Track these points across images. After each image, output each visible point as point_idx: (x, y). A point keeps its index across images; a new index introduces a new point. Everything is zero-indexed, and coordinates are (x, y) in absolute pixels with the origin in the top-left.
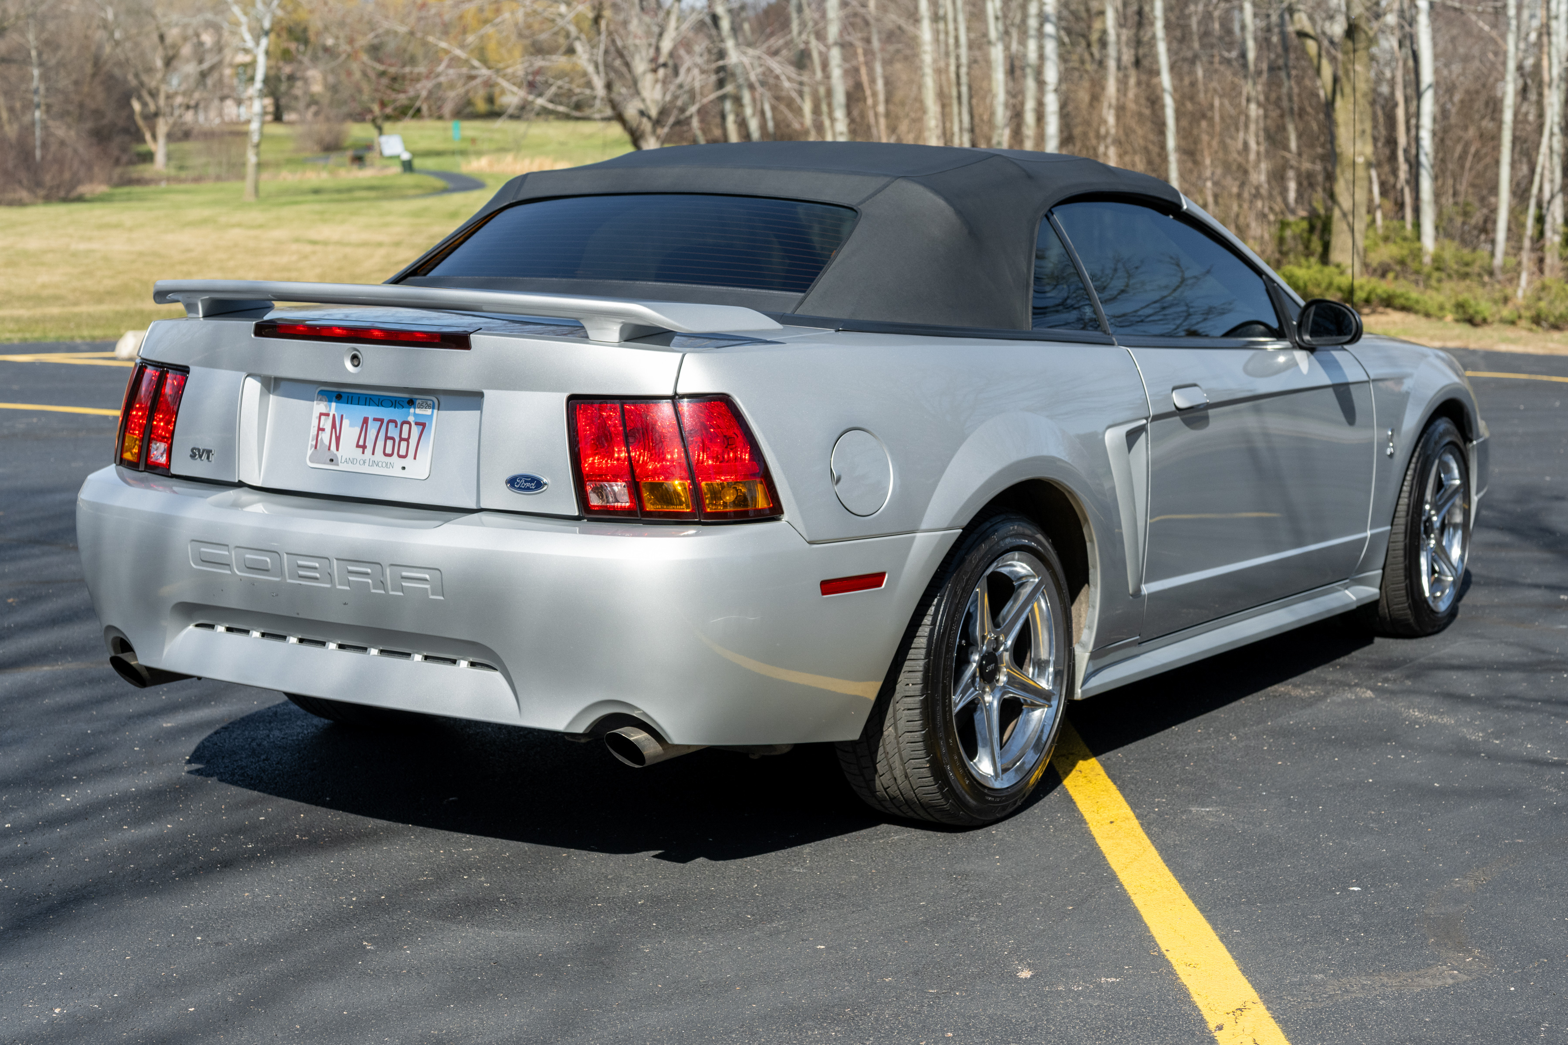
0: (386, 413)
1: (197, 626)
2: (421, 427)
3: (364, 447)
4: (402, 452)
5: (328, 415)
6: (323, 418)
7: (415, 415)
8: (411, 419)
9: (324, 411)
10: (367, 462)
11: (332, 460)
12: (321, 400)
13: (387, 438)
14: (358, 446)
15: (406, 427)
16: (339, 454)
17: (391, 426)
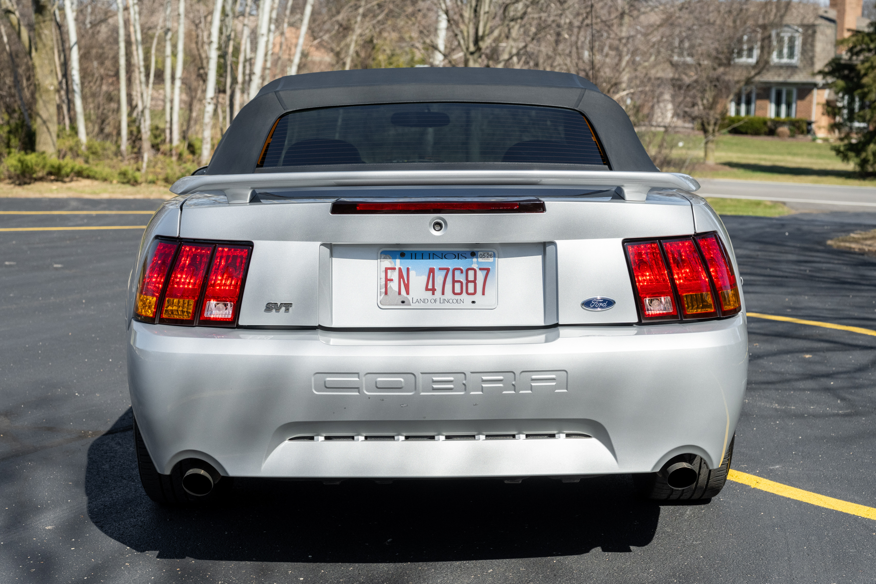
0: (450, 264)
1: (290, 439)
2: (485, 272)
3: (433, 290)
4: (471, 290)
5: (394, 269)
6: (389, 271)
7: (478, 263)
8: (475, 266)
9: (389, 266)
10: (438, 300)
11: (403, 302)
12: (384, 258)
13: (454, 281)
14: (427, 289)
15: (471, 273)
16: (410, 297)
17: (457, 273)
